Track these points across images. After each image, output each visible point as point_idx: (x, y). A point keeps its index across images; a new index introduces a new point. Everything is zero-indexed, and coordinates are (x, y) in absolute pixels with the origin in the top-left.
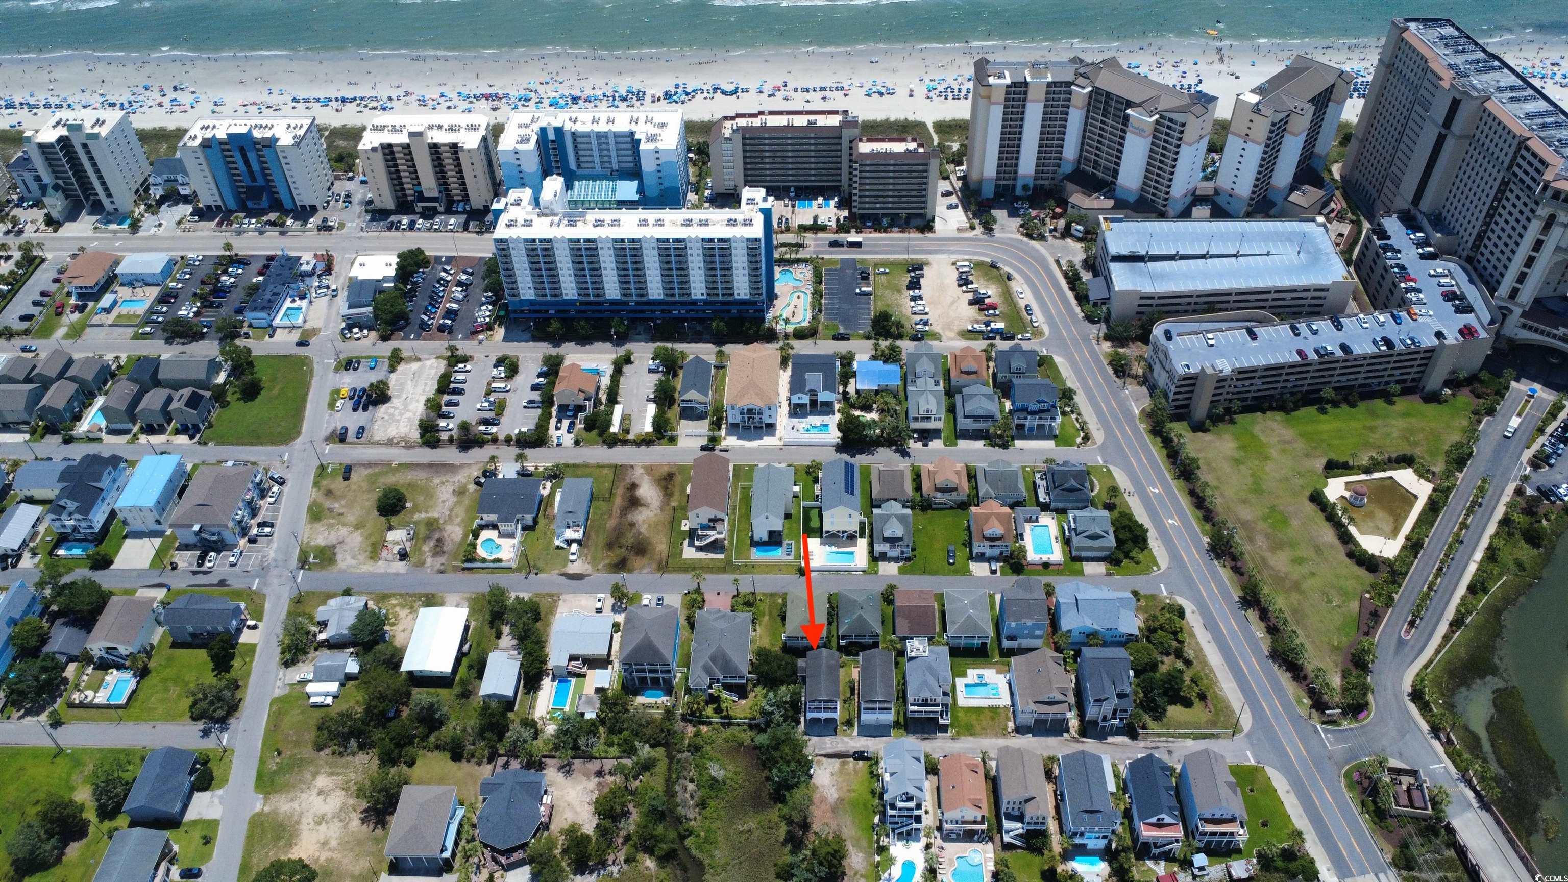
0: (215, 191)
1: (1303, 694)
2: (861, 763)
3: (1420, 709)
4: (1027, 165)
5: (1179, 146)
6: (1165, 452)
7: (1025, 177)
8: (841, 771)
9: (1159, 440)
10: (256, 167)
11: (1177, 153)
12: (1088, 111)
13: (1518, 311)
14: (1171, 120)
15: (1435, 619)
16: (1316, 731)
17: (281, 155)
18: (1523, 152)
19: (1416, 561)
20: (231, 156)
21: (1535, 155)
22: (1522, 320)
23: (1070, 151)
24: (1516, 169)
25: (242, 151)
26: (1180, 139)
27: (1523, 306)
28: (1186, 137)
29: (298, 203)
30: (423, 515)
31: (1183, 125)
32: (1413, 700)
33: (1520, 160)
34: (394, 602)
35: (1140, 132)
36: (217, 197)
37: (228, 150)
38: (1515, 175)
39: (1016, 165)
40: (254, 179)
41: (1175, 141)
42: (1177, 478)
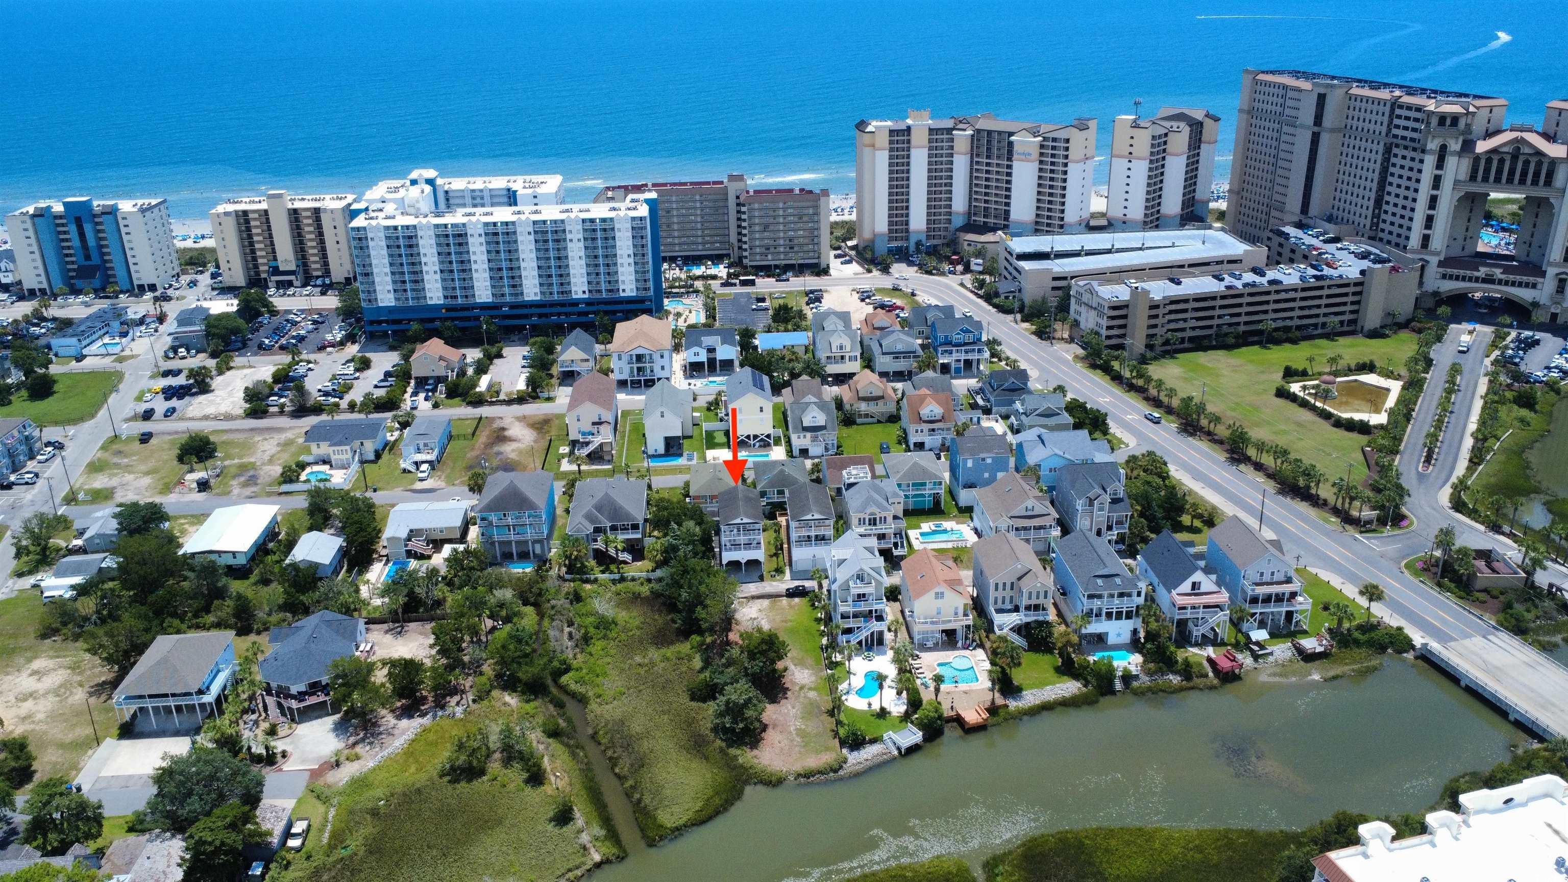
0: (41, 271)
1: (1327, 515)
2: (797, 600)
3: (1469, 516)
4: (918, 220)
5: (1066, 165)
6: (1108, 378)
7: (918, 232)
8: (771, 608)
9: (1099, 371)
10: (91, 242)
11: (1065, 173)
12: (972, 155)
13: (1434, 260)
14: (1054, 140)
15: (1451, 459)
16: (1356, 539)
17: (122, 223)
18: (1398, 112)
19: (1410, 427)
20: (65, 233)
21: (1409, 108)
22: (1441, 270)
23: (959, 203)
24: (1395, 131)
25: (79, 222)
26: (1066, 157)
27: (1437, 254)
28: (1072, 154)
29: (136, 283)
30: (236, 461)
31: (1067, 141)
32: (1458, 510)
33: (1396, 121)
34: (182, 521)
35: (1026, 156)
36: (43, 278)
37: (63, 225)
38: (1396, 136)
39: (907, 223)
40: (88, 257)
41: (1062, 160)
42: (1129, 391)
